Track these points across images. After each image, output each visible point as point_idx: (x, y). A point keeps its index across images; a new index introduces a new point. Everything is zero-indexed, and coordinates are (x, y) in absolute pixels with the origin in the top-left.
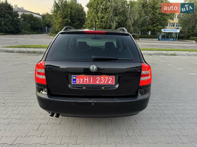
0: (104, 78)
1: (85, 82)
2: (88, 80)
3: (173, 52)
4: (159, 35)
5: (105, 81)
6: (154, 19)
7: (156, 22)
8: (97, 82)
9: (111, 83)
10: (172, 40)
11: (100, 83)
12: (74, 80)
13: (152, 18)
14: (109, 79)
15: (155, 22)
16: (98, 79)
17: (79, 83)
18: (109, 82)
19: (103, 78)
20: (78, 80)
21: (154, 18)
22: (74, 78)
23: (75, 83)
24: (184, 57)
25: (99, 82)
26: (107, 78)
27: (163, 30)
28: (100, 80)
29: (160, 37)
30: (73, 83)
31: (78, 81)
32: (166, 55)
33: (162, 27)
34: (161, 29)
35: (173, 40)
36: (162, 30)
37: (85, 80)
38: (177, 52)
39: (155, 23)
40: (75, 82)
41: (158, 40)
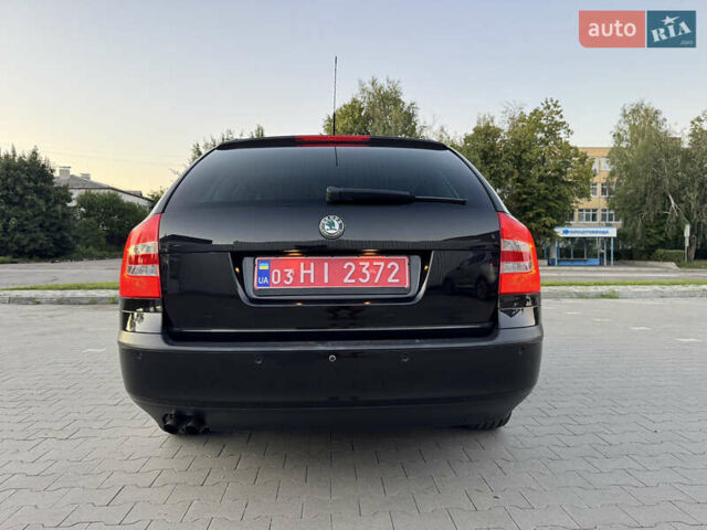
0: (371, 264)
1: (302, 281)
2: (311, 272)
3: (605, 287)
4: (548, 250)
5: (373, 276)
6: (525, 196)
7: (533, 204)
8: (346, 280)
9: (397, 281)
10: (597, 261)
11: (358, 282)
12: (263, 274)
13: (519, 194)
14: (389, 267)
15: (528, 204)
16: (350, 267)
17: (282, 283)
18: (390, 280)
19: (367, 264)
20: (276, 273)
21: (525, 193)
22: (264, 267)
23: (266, 285)
24: (649, 302)
25: (353, 281)
26: (382, 264)
27: (560, 231)
28: (358, 274)
29: (554, 255)
30: (259, 285)
31: (276, 280)
32: (580, 296)
33: (555, 221)
34: (553, 226)
35: (601, 264)
36: (556, 230)
37: (303, 272)
38: (617, 289)
39: (531, 209)
40: (266, 280)
41: (549, 265)
